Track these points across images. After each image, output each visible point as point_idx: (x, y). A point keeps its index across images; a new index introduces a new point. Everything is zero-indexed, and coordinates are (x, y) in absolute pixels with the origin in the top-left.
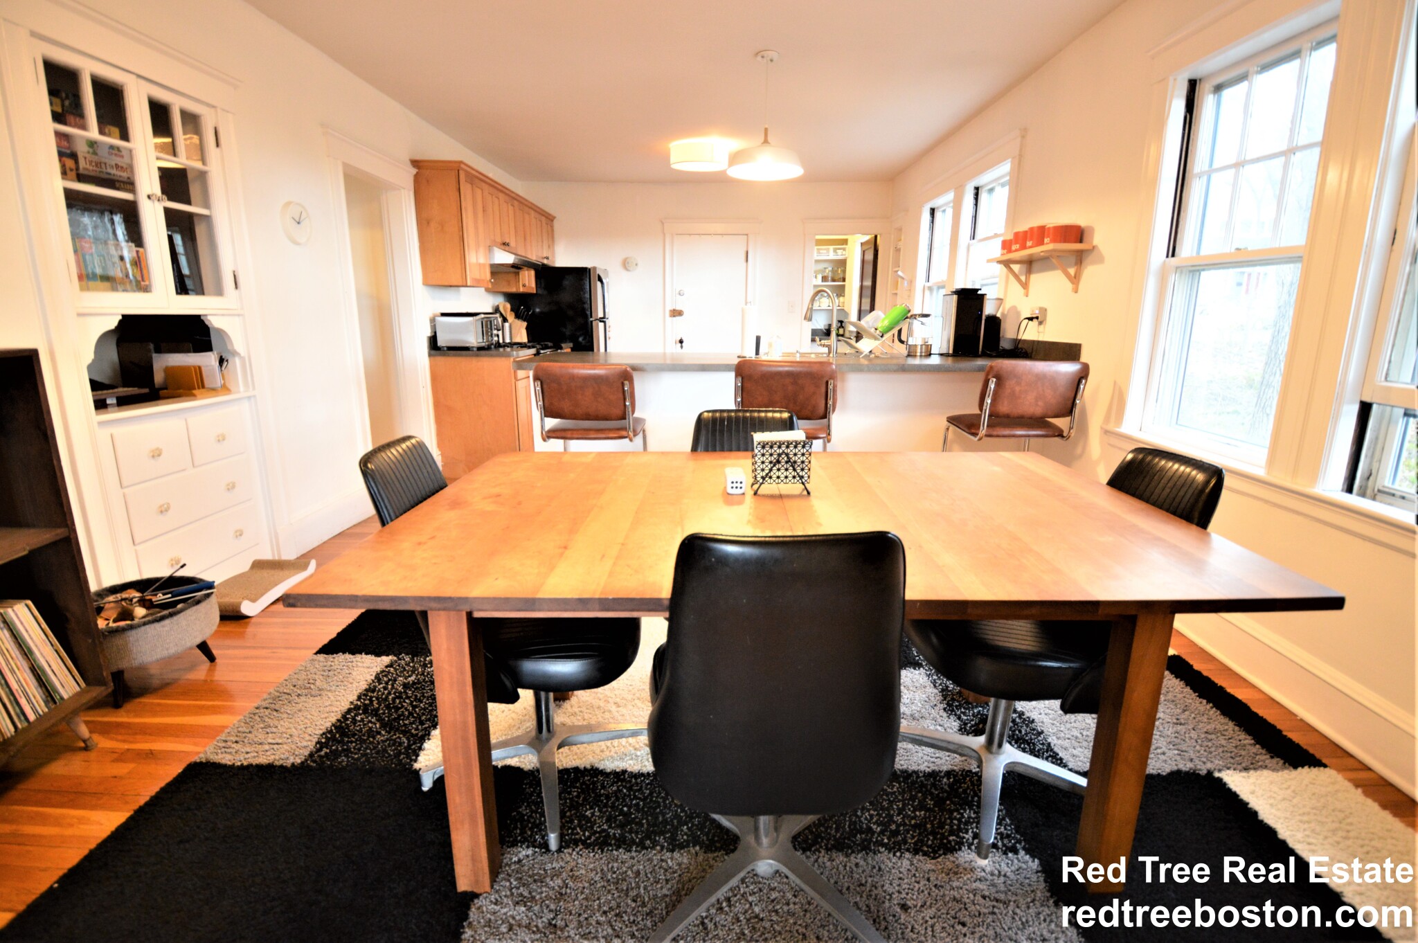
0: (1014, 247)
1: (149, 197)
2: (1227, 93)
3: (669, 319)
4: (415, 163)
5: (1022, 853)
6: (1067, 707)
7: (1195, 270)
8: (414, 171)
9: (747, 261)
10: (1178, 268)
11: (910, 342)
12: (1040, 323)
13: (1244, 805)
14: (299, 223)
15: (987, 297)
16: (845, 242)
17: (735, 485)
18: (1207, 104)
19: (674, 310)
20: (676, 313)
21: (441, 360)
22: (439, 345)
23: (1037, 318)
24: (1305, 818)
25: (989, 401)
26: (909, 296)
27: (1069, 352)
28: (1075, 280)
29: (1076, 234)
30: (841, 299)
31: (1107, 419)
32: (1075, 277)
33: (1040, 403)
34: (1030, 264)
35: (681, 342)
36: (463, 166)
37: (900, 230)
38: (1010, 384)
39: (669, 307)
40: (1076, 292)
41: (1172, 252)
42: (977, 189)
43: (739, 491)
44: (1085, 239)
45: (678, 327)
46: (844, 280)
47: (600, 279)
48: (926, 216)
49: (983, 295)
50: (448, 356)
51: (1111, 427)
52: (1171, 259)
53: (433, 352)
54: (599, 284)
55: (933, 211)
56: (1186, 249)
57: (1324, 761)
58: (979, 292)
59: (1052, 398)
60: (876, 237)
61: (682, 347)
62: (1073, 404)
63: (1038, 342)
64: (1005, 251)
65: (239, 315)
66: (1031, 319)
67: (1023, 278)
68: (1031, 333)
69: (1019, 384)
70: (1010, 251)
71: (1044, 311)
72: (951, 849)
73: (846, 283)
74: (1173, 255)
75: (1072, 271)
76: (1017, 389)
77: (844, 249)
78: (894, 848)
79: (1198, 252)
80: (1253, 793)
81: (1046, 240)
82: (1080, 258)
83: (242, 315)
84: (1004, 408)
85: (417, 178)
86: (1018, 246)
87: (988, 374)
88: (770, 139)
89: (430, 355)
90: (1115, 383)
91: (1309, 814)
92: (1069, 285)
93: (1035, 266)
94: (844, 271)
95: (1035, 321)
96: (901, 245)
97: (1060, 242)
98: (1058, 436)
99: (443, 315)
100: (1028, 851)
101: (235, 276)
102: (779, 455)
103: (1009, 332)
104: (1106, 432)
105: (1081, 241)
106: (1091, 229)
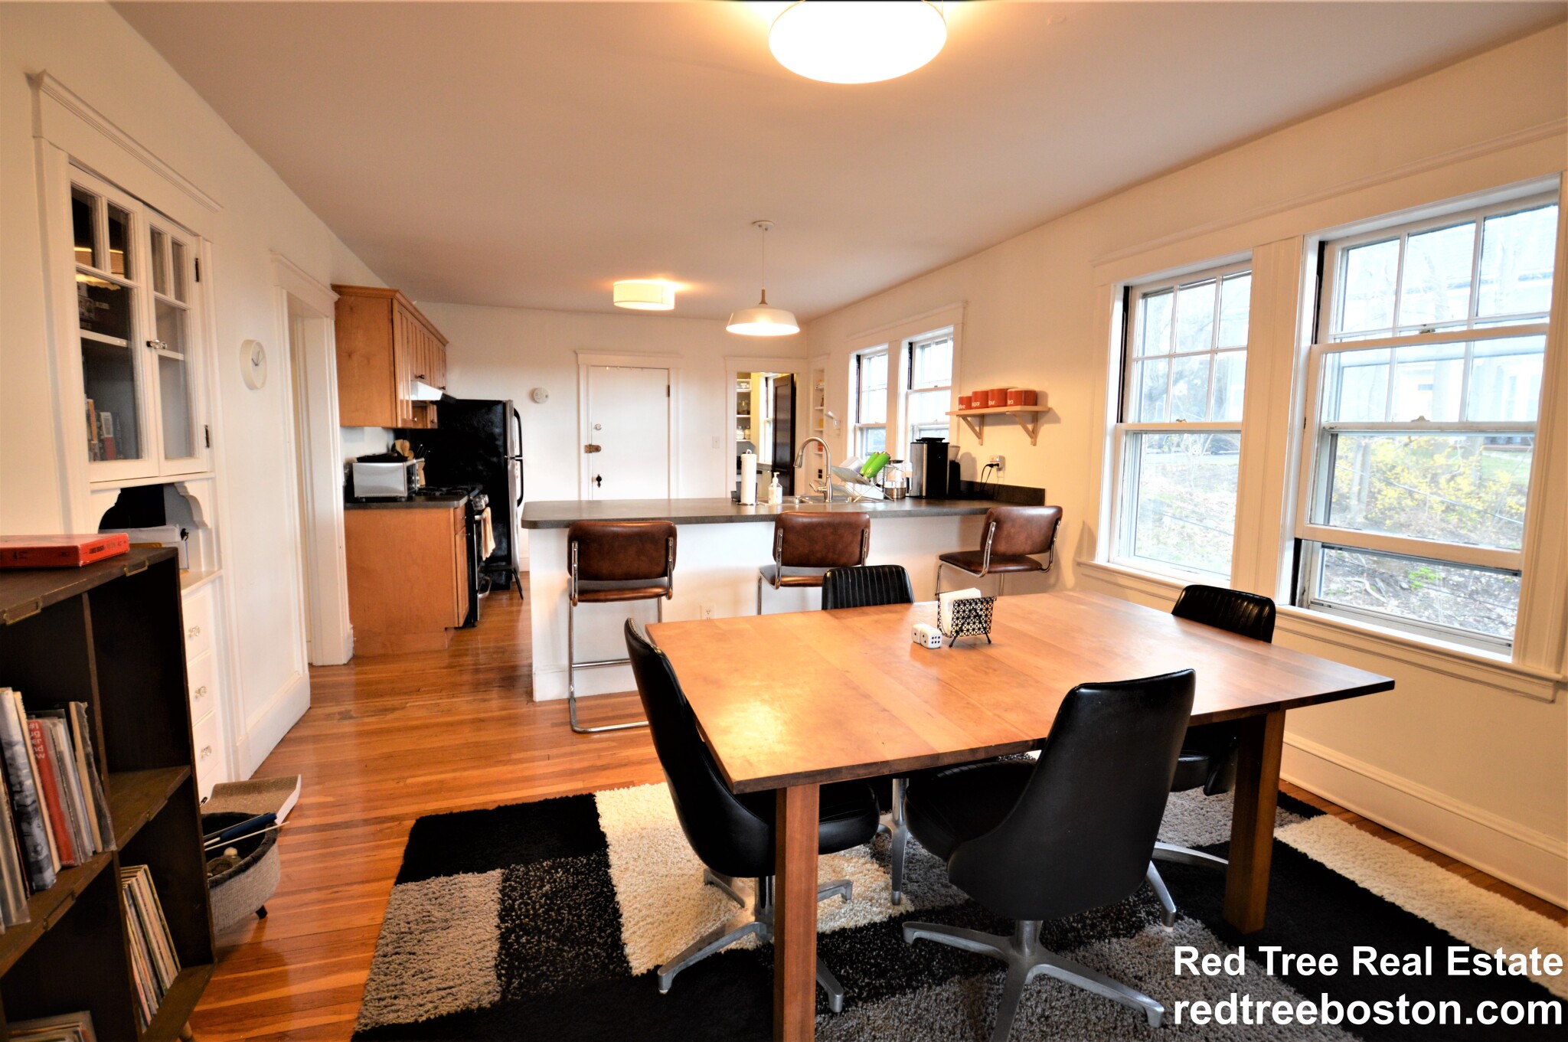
0: (974, 404)
1: (148, 344)
2: (1151, 300)
3: (584, 455)
4: (336, 288)
5: (1186, 918)
6: (1208, 791)
7: (1138, 433)
8: (336, 297)
9: (669, 395)
10: (1127, 432)
11: (888, 485)
12: (999, 470)
13: (1294, 852)
14: (257, 365)
15: (949, 445)
16: (747, 375)
17: (934, 640)
18: (1139, 306)
19: (590, 445)
20: (593, 449)
21: (360, 514)
22: (356, 495)
23: (998, 465)
24: (1335, 852)
25: (990, 542)
26: (839, 435)
27: (1035, 497)
28: (1033, 435)
29: (1031, 398)
30: (747, 431)
31: (1079, 550)
32: (1033, 431)
33: (1029, 542)
34: (983, 419)
35: (599, 479)
36: (398, 295)
37: (822, 371)
38: (1007, 527)
39: (584, 442)
40: (1035, 445)
41: (1121, 419)
42: (911, 344)
43: (937, 645)
44: (1039, 401)
45: (594, 464)
46: (749, 413)
47: (517, 414)
48: (853, 363)
49: (947, 444)
50: (370, 508)
51: (1084, 559)
52: (1119, 424)
53: (348, 505)
54: (515, 419)
55: (859, 358)
56: (1131, 417)
57: (1323, 809)
58: (943, 441)
59: (1038, 536)
60: (792, 375)
61: (599, 485)
62: (1052, 542)
63: (1000, 486)
64: (964, 407)
65: (208, 479)
66: (991, 466)
67: (977, 429)
68: (993, 478)
69: (1013, 526)
70: (969, 407)
71: (1002, 458)
72: (1140, 926)
73: (752, 416)
74: (1121, 421)
75: (1030, 427)
76: (1013, 530)
77: (748, 383)
78: (1101, 937)
79: (1139, 421)
80: (1295, 841)
81: (1009, 402)
82: (1036, 418)
83: (211, 478)
84: (1002, 548)
85: (338, 305)
86: (978, 404)
87: (988, 518)
88: (767, 300)
89: (346, 508)
90: (1084, 522)
91: (1334, 849)
92: (1028, 439)
93: (987, 420)
94: (748, 404)
95: (995, 468)
96: (823, 385)
97: (1025, 405)
98: (1038, 570)
99: (362, 460)
100: (1190, 916)
101: (207, 432)
102: (970, 611)
103: (965, 476)
104: (1079, 564)
105: (1036, 404)
106: (1045, 395)
